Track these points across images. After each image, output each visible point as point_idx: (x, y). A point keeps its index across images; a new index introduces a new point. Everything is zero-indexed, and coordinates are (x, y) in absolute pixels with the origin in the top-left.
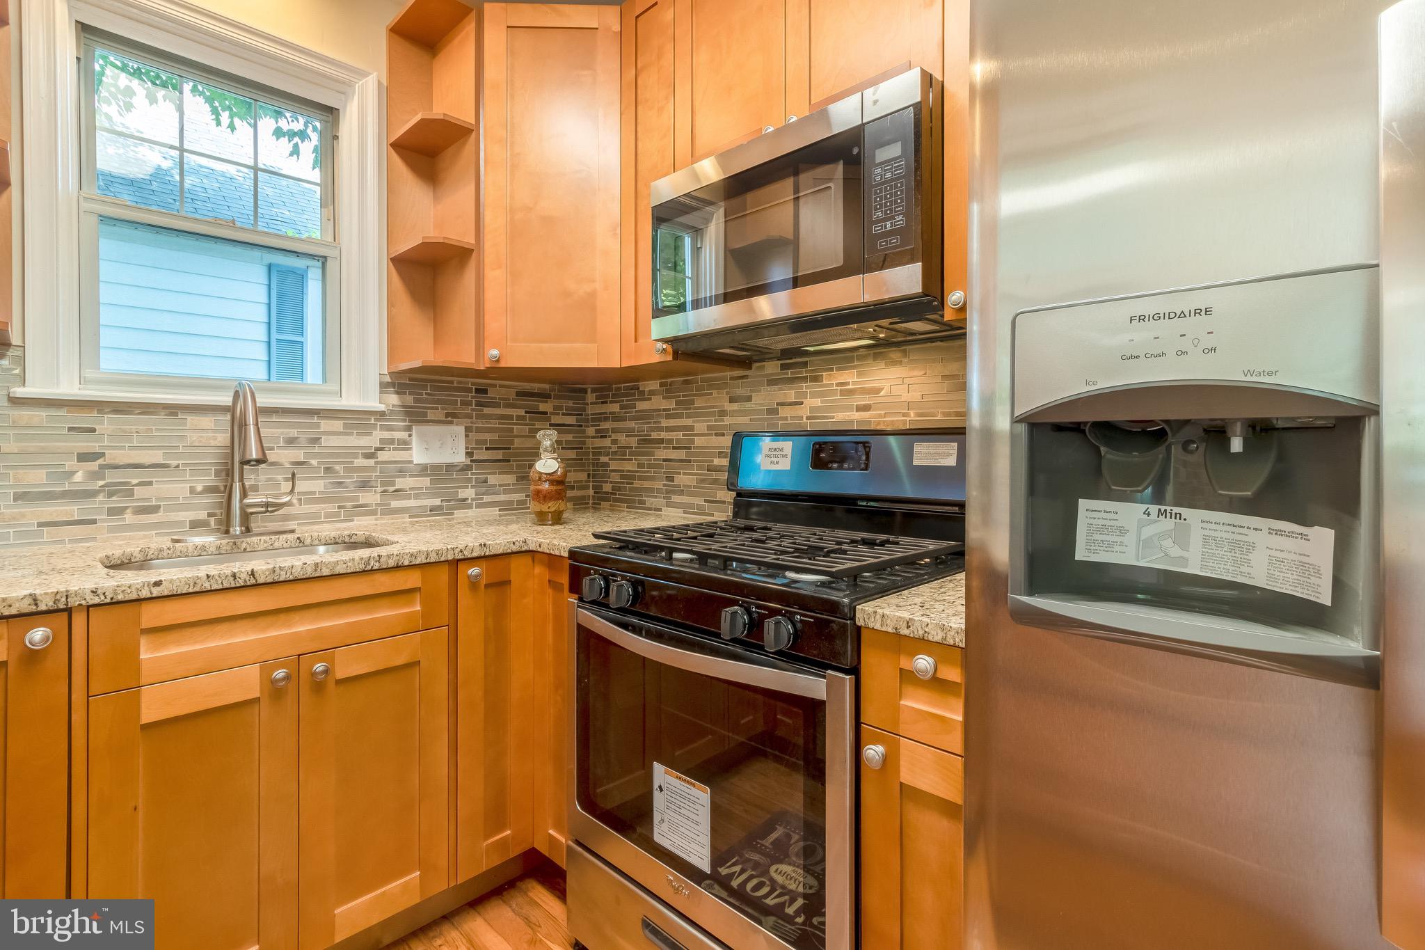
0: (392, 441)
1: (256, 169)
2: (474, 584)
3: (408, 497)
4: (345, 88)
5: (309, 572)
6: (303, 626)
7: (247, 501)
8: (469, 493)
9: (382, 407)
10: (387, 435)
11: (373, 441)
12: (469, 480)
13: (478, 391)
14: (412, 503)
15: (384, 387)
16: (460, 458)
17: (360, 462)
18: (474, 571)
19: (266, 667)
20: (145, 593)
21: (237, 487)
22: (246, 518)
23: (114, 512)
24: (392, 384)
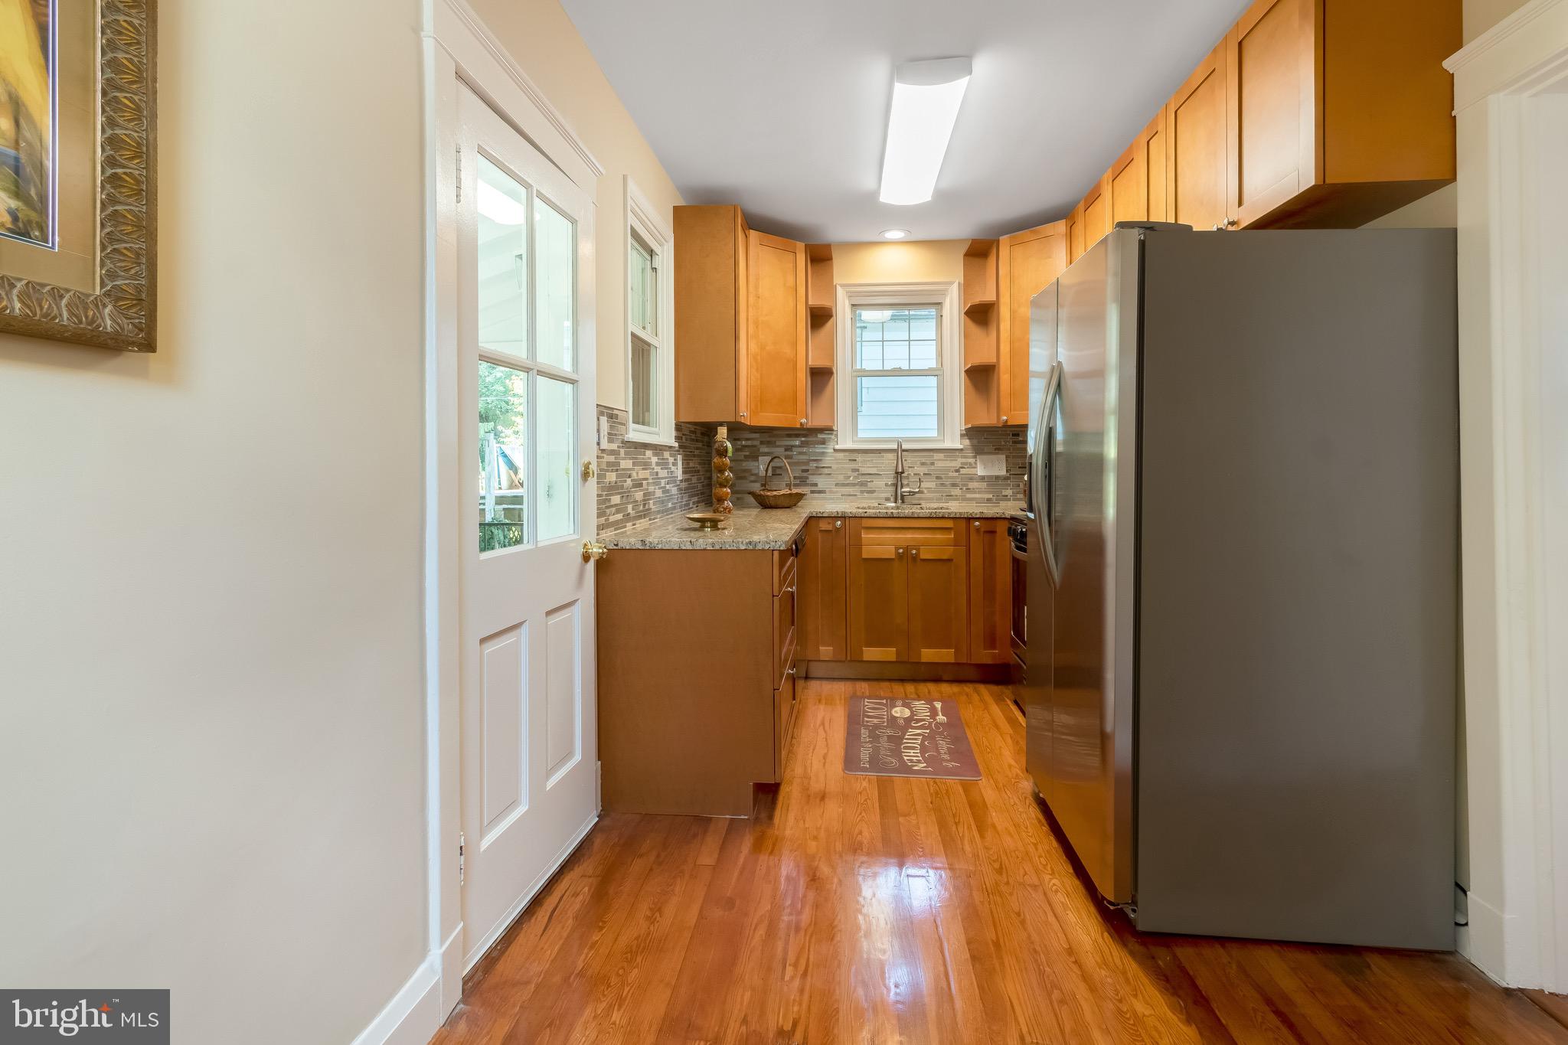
0: (966, 464)
1: (909, 341)
2: (978, 530)
3: (975, 493)
4: (944, 293)
5: (910, 515)
6: (909, 535)
7: (903, 490)
8: (1009, 492)
9: (961, 447)
10: (964, 460)
11: (957, 464)
12: (1009, 485)
13: (1013, 435)
14: (977, 496)
15: (962, 436)
16: (1003, 473)
17: (951, 474)
18: (977, 523)
19: (897, 549)
20: (863, 515)
21: (899, 483)
22: (903, 497)
23: (862, 492)
24: (967, 435)
